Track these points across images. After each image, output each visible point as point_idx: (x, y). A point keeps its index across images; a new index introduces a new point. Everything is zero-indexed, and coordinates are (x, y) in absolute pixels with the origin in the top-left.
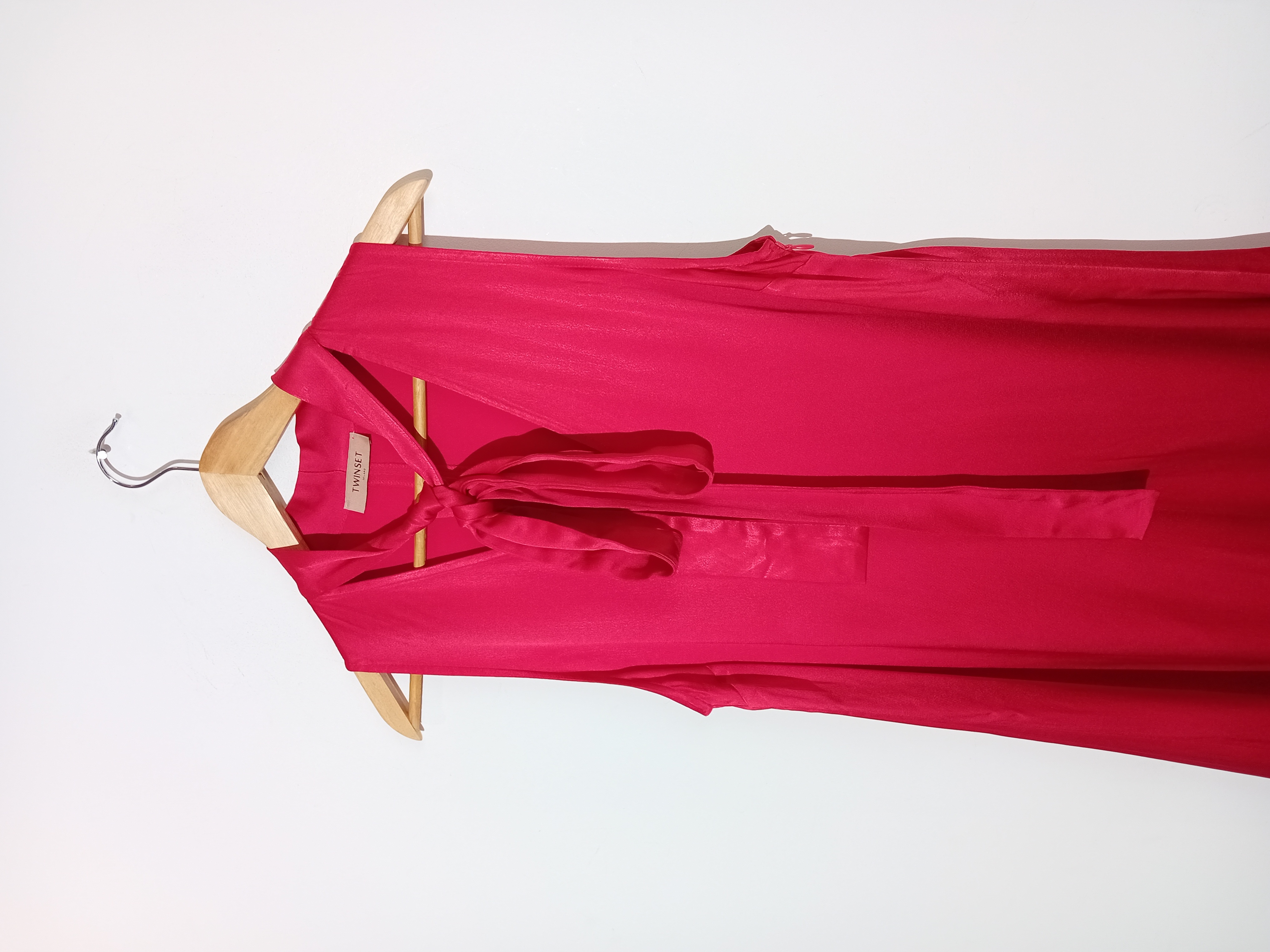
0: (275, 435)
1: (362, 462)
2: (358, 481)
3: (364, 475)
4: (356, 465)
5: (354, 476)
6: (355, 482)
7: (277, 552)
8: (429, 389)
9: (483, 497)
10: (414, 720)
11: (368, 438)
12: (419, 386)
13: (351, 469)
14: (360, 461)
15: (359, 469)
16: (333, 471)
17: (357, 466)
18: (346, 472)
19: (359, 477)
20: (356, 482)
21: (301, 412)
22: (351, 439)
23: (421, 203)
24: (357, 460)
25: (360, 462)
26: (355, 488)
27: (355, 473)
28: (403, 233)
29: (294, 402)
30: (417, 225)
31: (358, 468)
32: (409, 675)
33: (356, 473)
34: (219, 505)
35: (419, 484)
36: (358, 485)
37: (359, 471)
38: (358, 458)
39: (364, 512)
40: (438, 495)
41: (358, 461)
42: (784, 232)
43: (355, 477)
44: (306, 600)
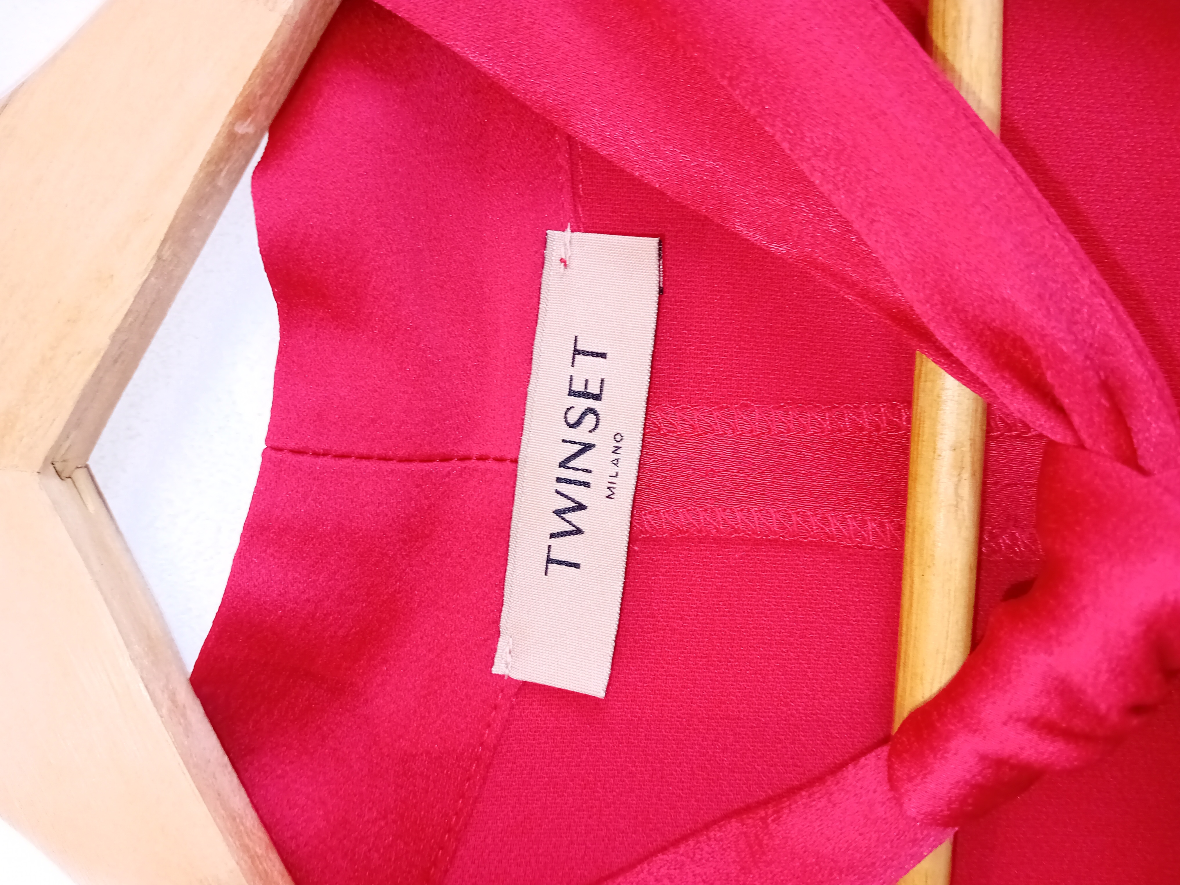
1: (604, 396)
2: (581, 507)
3: (613, 470)
4: (573, 418)
5: (559, 480)
6: (559, 513)
14: (594, 389)
15: (588, 439)
16: (446, 459)
17: (577, 424)
18: (515, 461)
19: (586, 485)
20: (568, 516)
24: (578, 387)
25: (597, 397)
27: (563, 464)
31: (581, 434)
33: (572, 464)
36: (578, 531)
37: (587, 447)
38: (588, 371)
39: (607, 691)
41: (585, 395)
43: (564, 488)
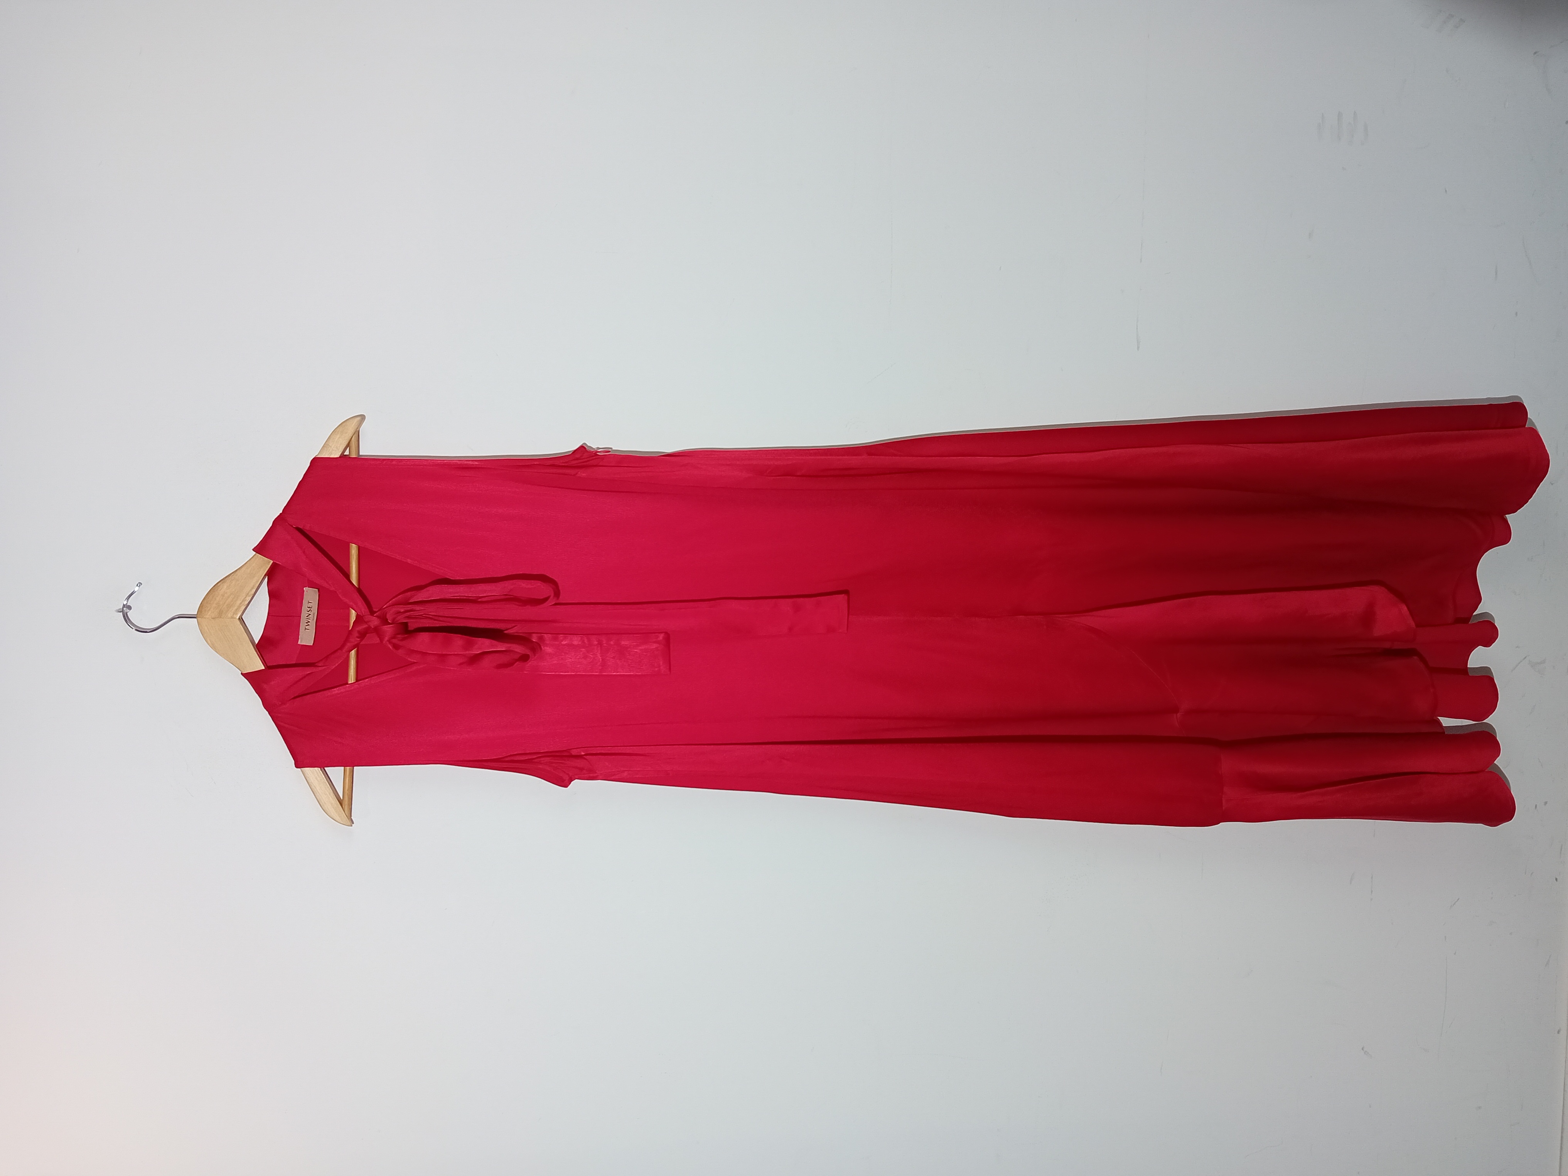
0: (253, 588)
1: (312, 608)
2: (309, 622)
3: (313, 617)
6: (306, 623)
7: (247, 676)
8: (360, 550)
9: (398, 621)
10: (346, 808)
11: (317, 590)
12: (354, 550)
13: (304, 614)
18: (301, 617)
21: (271, 574)
22: (305, 593)
23: (357, 433)
26: (307, 627)
28: (345, 454)
29: (267, 563)
30: (355, 445)
32: (343, 768)
33: (308, 617)
34: (209, 642)
35: (353, 614)
36: (309, 625)
37: (310, 614)
38: (310, 605)
39: (313, 645)
40: (366, 620)
41: (310, 608)
42: (594, 446)
43: (307, 620)
44: (267, 712)
